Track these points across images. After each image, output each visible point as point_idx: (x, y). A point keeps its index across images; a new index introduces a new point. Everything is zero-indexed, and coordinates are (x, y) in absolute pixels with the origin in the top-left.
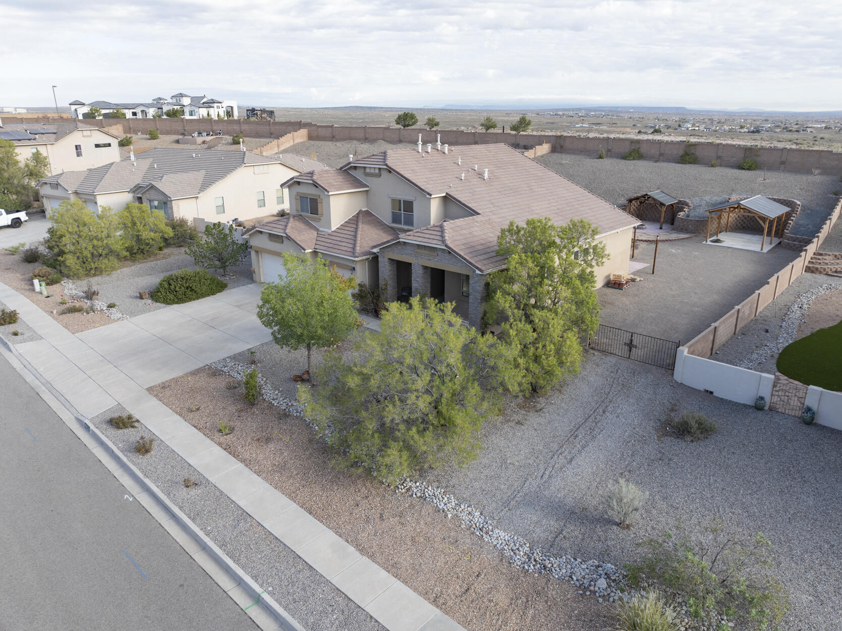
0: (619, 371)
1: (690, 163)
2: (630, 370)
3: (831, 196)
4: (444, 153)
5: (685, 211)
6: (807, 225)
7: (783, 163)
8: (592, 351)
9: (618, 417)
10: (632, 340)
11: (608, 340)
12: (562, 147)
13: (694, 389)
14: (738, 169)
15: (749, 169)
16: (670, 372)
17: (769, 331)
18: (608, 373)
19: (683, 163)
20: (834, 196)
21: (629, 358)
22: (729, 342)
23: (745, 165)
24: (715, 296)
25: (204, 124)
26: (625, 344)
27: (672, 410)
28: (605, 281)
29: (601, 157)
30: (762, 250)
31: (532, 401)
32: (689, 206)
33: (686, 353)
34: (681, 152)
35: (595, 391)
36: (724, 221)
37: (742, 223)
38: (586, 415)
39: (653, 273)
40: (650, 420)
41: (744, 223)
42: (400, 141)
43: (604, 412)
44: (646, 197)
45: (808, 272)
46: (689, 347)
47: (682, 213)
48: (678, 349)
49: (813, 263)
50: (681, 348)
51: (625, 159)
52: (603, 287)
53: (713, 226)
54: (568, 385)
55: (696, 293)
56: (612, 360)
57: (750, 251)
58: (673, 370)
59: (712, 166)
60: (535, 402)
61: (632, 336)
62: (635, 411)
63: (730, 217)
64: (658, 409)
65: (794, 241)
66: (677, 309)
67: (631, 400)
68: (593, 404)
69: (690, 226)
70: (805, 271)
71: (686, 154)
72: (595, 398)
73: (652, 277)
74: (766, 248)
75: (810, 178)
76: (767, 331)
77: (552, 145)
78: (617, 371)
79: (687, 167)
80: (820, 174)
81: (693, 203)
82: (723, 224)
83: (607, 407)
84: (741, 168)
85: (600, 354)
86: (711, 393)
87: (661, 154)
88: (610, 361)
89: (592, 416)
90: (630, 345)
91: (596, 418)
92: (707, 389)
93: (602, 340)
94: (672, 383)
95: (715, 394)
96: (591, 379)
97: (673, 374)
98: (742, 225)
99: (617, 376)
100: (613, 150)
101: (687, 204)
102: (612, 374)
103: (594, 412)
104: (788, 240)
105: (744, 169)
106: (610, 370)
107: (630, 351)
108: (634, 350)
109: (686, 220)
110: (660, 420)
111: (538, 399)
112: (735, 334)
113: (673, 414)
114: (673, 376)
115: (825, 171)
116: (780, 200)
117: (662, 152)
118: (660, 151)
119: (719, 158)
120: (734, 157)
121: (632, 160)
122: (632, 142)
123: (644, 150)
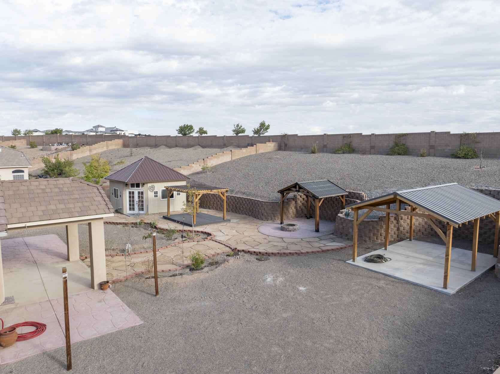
12: (286, 145)
14: (452, 158)
15: (465, 157)
19: (391, 155)
25: (68, 138)
29: (313, 152)
34: (392, 144)
42: (176, 146)
44: (298, 187)
51: (335, 153)
69: (351, 230)
71: (396, 145)
77: (279, 143)
84: (455, 156)
87: (372, 147)
100: (328, 146)
105: (459, 158)
109: (345, 220)
116: (490, 191)
117: (373, 144)
118: (371, 144)
119: (432, 147)
120: (449, 146)
121: (341, 153)
122: (344, 136)
123: (355, 143)
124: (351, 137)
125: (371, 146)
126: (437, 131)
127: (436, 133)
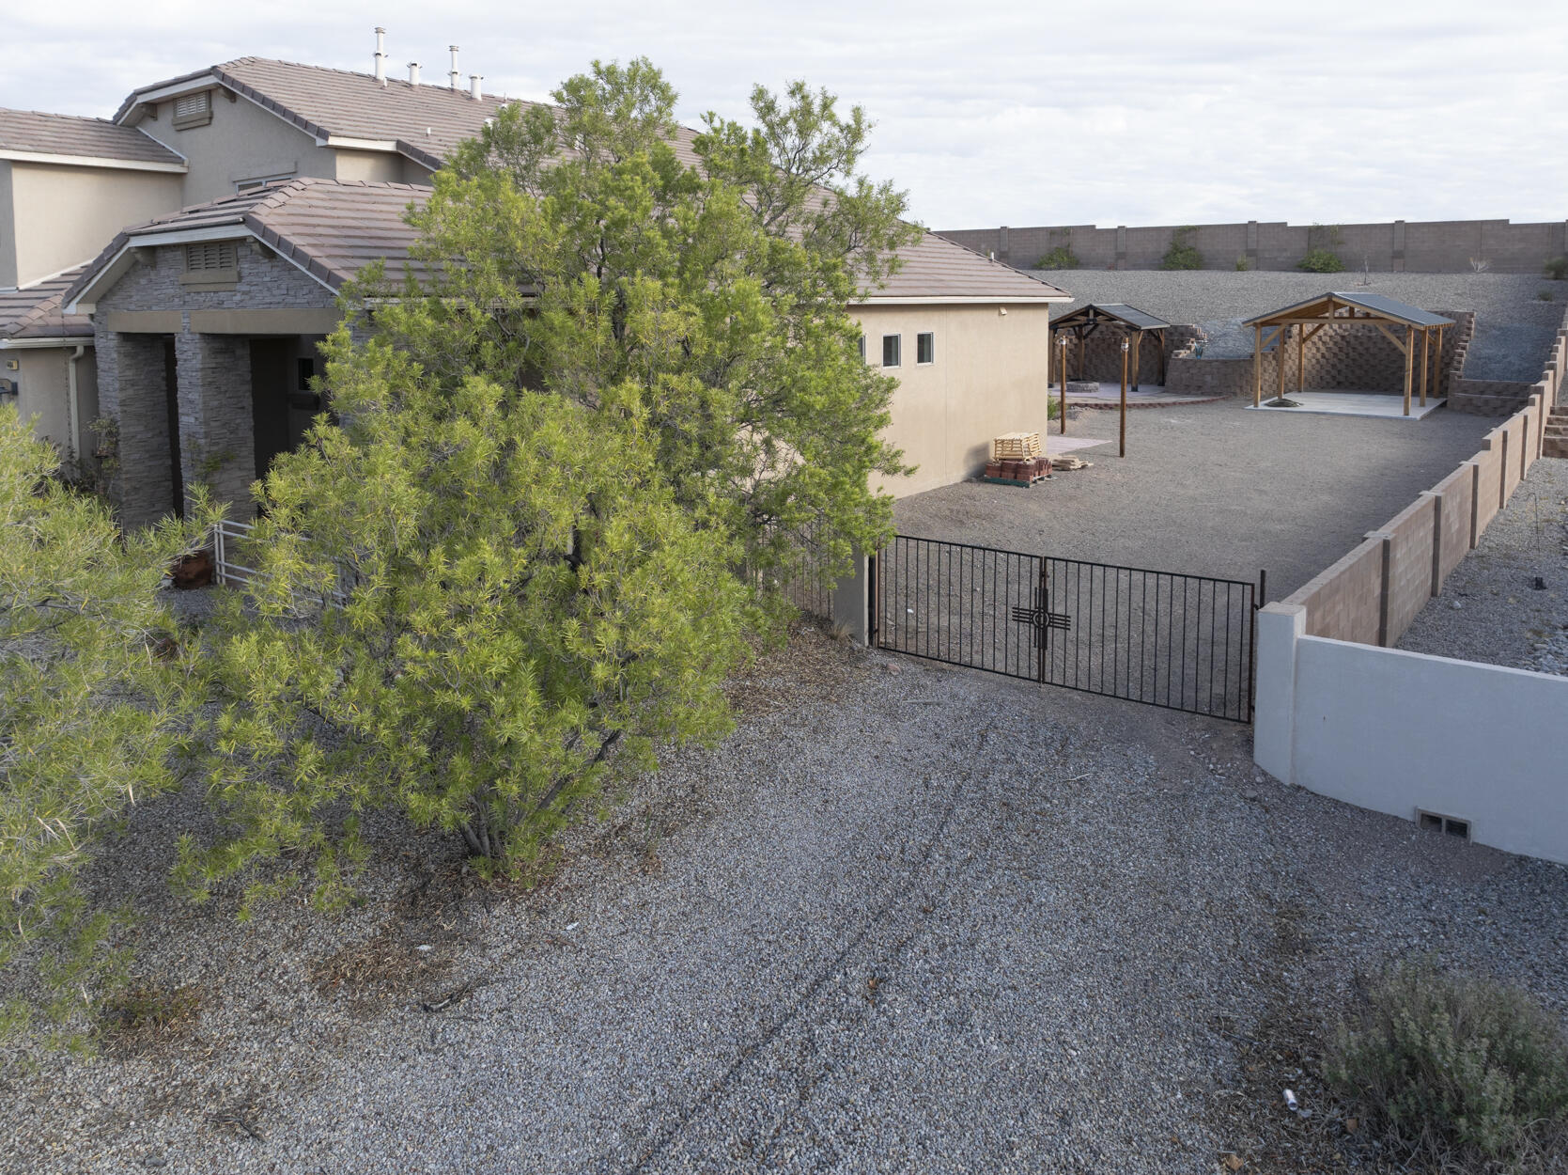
0: (992, 736)
1: (1187, 268)
2: (1043, 733)
3: (1535, 302)
4: (471, 98)
5: (1189, 348)
6: (1505, 356)
7: (1398, 255)
8: (878, 658)
9: (958, 1022)
10: (1043, 594)
11: (955, 620)
13: (1362, 811)
14: (1300, 271)
16: (1233, 732)
17: (1546, 582)
18: (935, 749)
19: (1171, 269)
20: (1542, 302)
21: (1041, 679)
22: (1429, 620)
23: (1314, 260)
24: (1325, 498)
26: (1019, 615)
27: (1287, 945)
28: (973, 463)
30: (1407, 413)
31: (433, 935)
32: (1198, 339)
33: (1299, 631)
34: (1165, 248)
35: (852, 847)
36: (1290, 366)
37: (1334, 372)
38: (752, 1027)
39: (1122, 453)
40: (1169, 1031)
41: (1339, 371)
43: (876, 987)
44: (1091, 313)
45: (1552, 456)
46: (1312, 605)
47: (1183, 354)
48: (1261, 613)
49: (1557, 432)
50: (1271, 607)
51: (1041, 269)
52: (968, 480)
53: (1264, 374)
54: (708, 817)
55: (1261, 492)
56: (968, 689)
57: (1376, 417)
58: (1250, 722)
59: (1239, 268)
60: (452, 937)
61: (1043, 575)
62: (1068, 969)
63: (1306, 351)
64: (1206, 943)
65: (1482, 393)
66: (1212, 528)
67: (1049, 896)
68: (819, 933)
69: (1208, 378)
70: (1544, 454)
71: (1176, 250)
72: (842, 893)
73: (1120, 463)
74: (1417, 413)
75: (1471, 277)
76: (1539, 584)
78: (983, 737)
79: (1183, 276)
80: (1491, 270)
81: (1206, 331)
82: (1290, 374)
83: (901, 946)
84: (1305, 270)
85: (912, 668)
86: (1459, 829)
87: (1120, 255)
88: (954, 696)
89: (792, 1030)
90: (1041, 619)
91: (810, 1045)
92: (1434, 809)
93: (934, 620)
94: (1254, 785)
95: (1478, 835)
96: (847, 780)
97: (1249, 741)
98: (1334, 378)
99: (982, 762)
100: (1012, 254)
101: (1193, 334)
102: (957, 755)
103: (812, 991)
104: (1465, 391)
105: (1313, 271)
106: (950, 736)
107: (1042, 645)
108: (1056, 636)
109: (1196, 363)
110: (1222, 1026)
111: (479, 918)
112: (1434, 593)
113: (1294, 976)
114: (1250, 752)
115: (1499, 265)
117: (1122, 249)
118: (1116, 248)
119: (1251, 253)
120: (1285, 250)
121: (1055, 269)
122: (1053, 232)
123: (1080, 247)
124: (1069, 234)
125: (1117, 254)
126: (1259, 221)
127: (1259, 225)
